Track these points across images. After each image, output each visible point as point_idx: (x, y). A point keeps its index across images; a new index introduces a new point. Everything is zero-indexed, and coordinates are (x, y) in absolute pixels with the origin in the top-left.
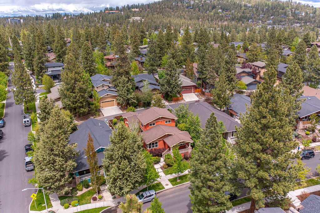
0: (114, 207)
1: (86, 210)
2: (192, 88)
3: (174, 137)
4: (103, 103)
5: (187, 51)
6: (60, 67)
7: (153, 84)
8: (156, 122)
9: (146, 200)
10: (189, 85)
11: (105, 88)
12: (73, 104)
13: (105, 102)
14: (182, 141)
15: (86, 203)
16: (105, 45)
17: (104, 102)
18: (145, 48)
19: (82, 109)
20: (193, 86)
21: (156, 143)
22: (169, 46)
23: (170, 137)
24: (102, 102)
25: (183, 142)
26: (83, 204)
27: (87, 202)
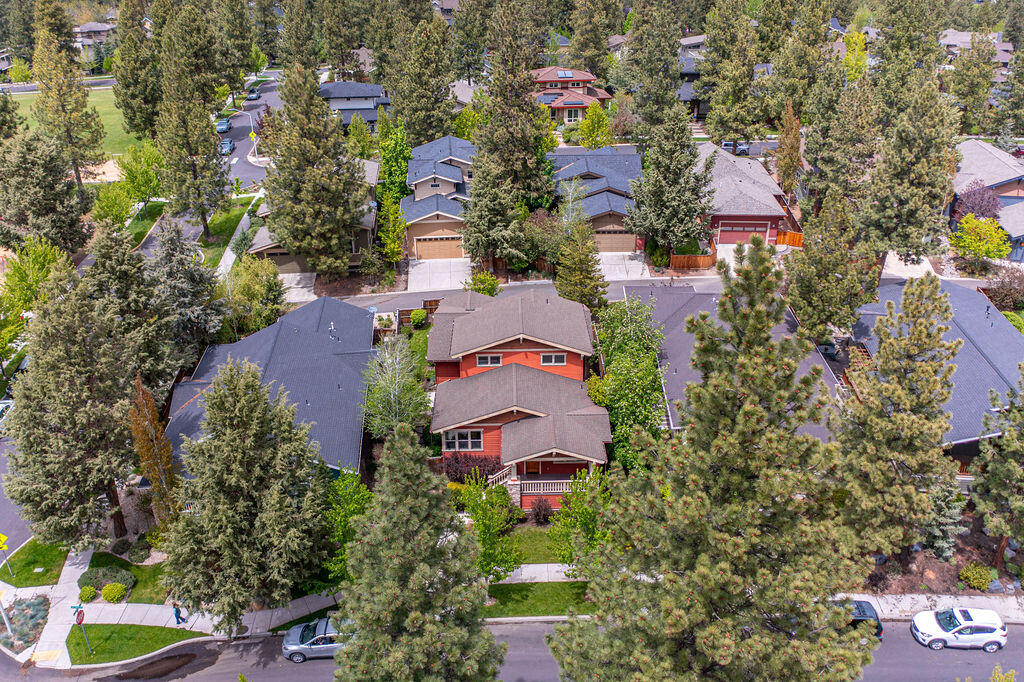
0: (217, 641)
1: (132, 626)
2: (765, 226)
3: (538, 425)
4: (420, 243)
5: (805, 71)
6: (366, 98)
7: (618, 194)
8: (506, 355)
9: (320, 651)
10: (755, 212)
11: (443, 191)
12: (295, 238)
13: (430, 240)
14: (555, 451)
15: (151, 601)
16: (543, 29)
17: (425, 240)
18: (697, 46)
19: (323, 258)
20: (771, 217)
21: (477, 435)
22: (764, 45)
23: (525, 424)
24: (419, 240)
25: (558, 455)
26: (139, 601)
27: (154, 595)
